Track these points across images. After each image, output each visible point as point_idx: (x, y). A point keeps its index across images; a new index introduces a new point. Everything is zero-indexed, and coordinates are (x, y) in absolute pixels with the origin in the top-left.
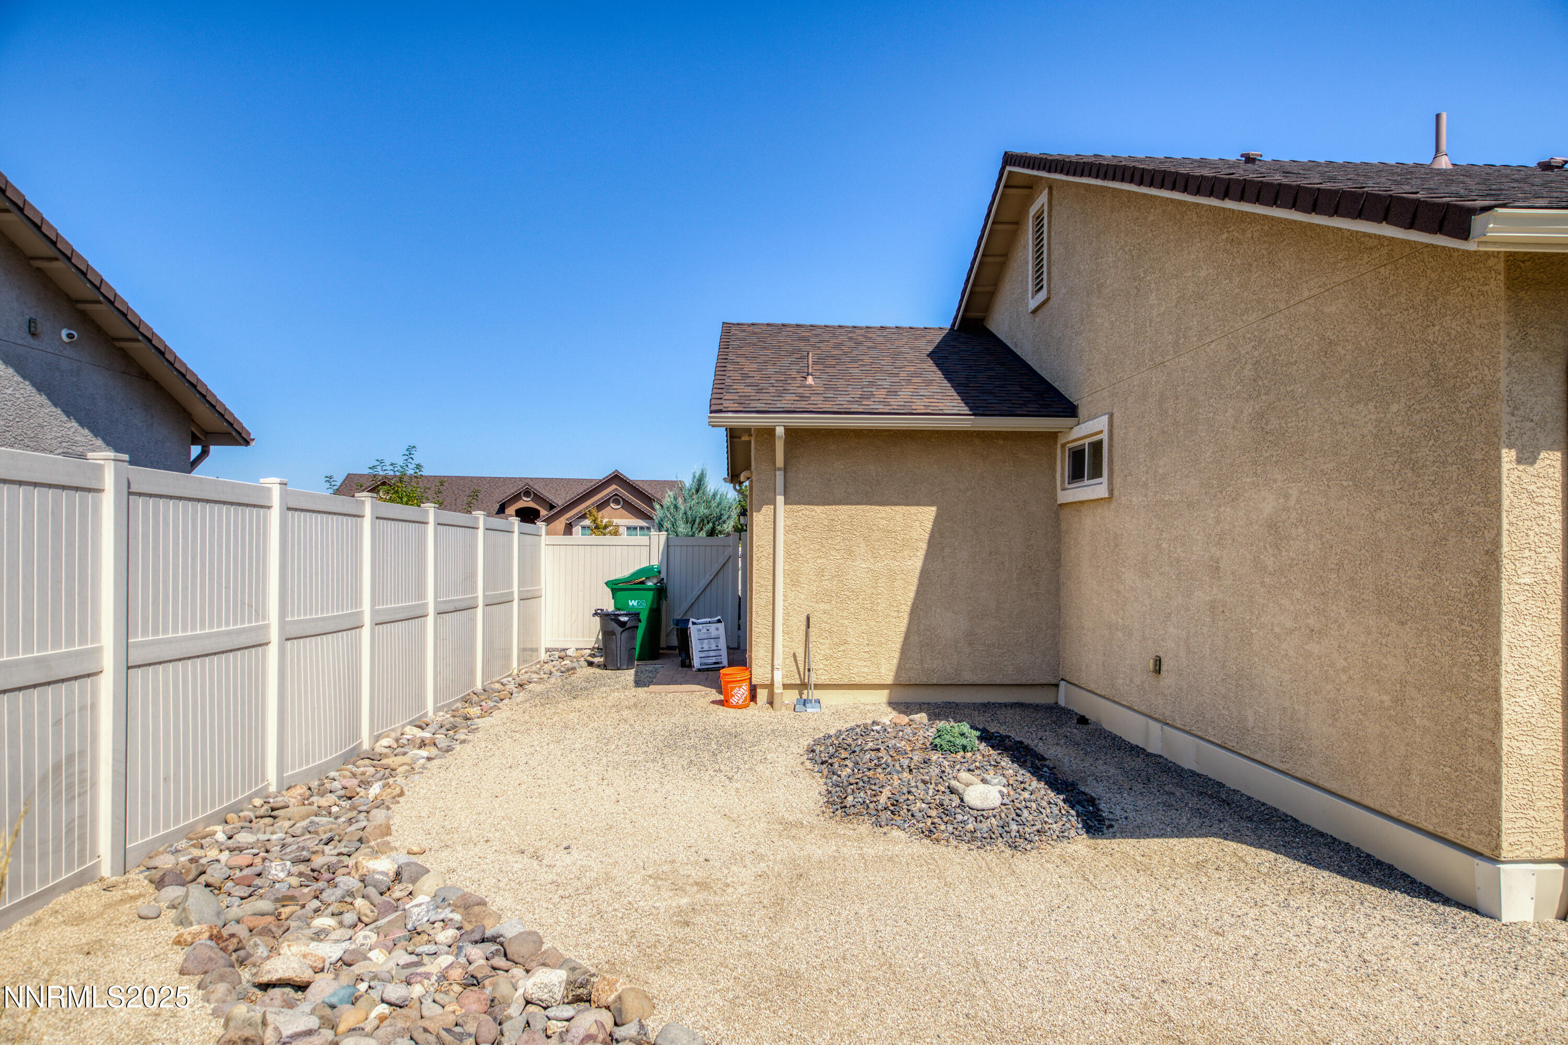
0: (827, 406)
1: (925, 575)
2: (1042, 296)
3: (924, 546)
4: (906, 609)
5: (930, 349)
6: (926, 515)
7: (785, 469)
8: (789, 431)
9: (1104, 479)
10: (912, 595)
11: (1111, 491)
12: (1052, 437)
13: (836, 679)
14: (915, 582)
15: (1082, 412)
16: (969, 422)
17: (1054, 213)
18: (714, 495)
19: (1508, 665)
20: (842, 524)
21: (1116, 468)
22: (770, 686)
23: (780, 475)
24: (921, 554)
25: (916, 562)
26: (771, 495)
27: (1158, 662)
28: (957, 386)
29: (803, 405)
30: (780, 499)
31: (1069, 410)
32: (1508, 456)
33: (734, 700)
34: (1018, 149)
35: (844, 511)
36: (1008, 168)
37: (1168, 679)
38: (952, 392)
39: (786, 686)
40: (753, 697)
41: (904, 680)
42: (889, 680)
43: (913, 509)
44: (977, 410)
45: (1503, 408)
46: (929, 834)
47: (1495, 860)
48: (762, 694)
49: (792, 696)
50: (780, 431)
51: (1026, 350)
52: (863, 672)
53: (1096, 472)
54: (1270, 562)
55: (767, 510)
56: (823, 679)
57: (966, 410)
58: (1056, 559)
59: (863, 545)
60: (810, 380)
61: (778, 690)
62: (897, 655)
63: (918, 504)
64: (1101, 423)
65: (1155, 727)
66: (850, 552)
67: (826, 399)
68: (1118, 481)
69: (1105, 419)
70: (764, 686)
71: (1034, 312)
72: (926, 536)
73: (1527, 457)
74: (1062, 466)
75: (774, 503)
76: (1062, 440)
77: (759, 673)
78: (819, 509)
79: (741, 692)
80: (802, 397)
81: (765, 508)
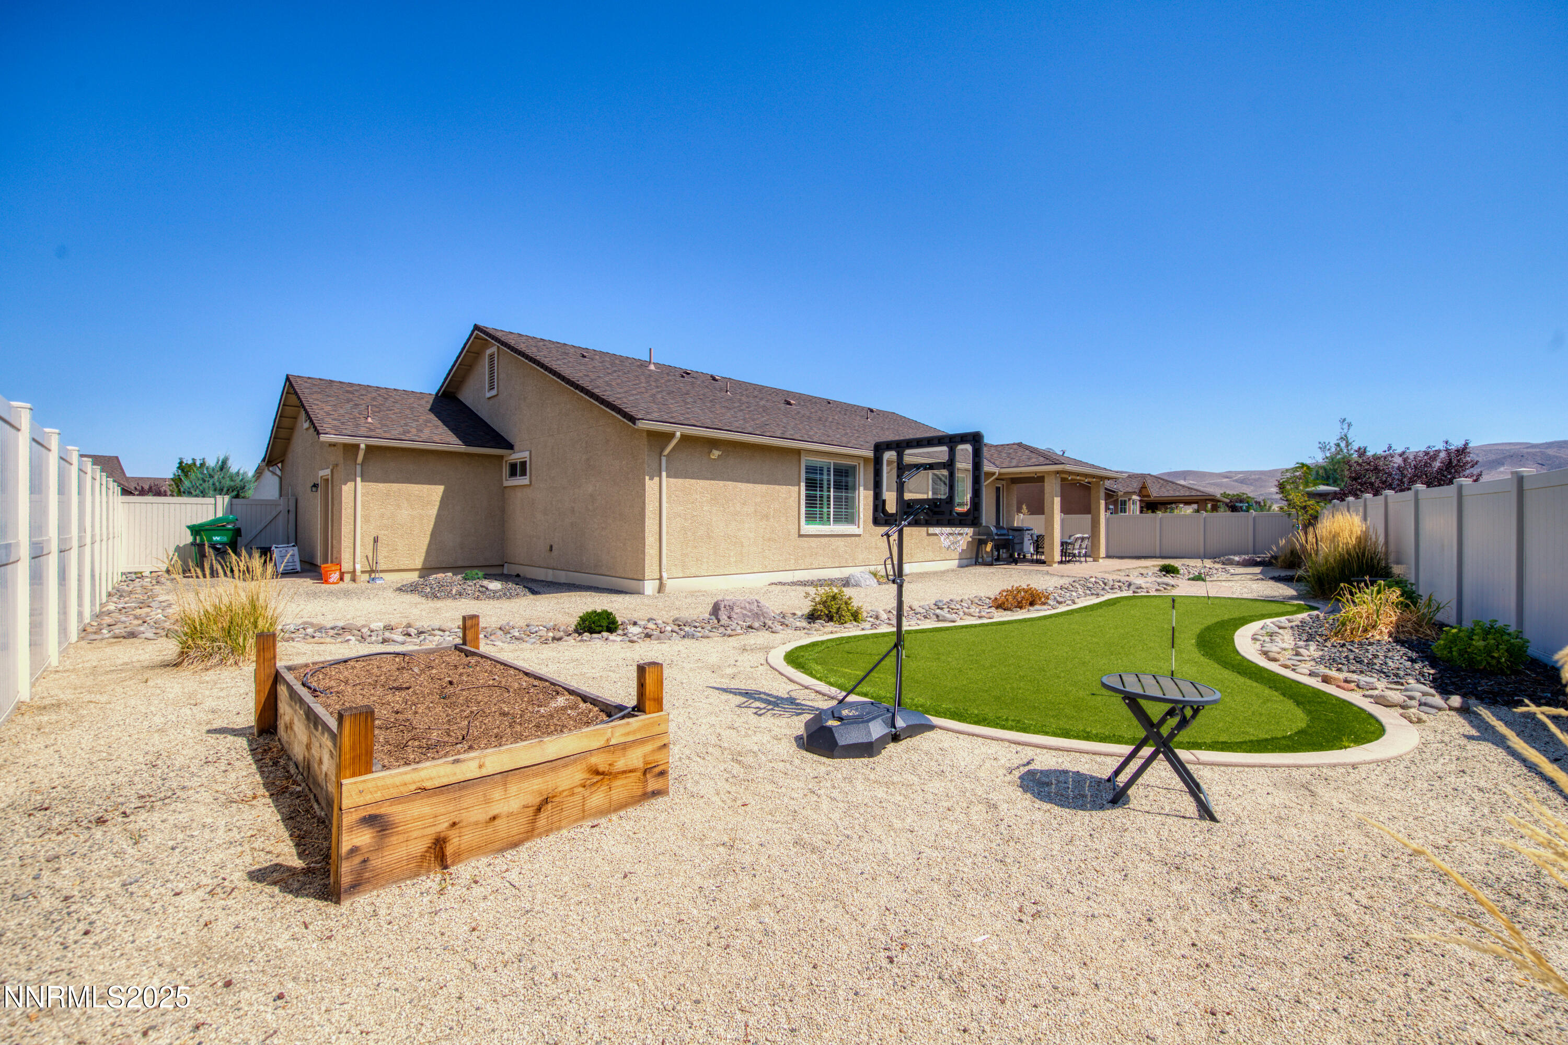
0: (388, 436)
1: (439, 516)
2: (494, 392)
3: (438, 503)
4: (429, 533)
5: (429, 406)
6: (439, 490)
7: (362, 465)
8: (367, 446)
9: (528, 477)
10: (432, 526)
11: (531, 482)
12: (501, 457)
13: (391, 567)
14: (433, 520)
15: (516, 448)
16: (462, 448)
17: (501, 358)
18: (238, 473)
19: (647, 531)
20: (394, 492)
21: (533, 472)
22: (354, 572)
23: (359, 468)
24: (437, 507)
25: (434, 511)
26: (353, 477)
27: (551, 547)
28: (452, 430)
29: (372, 434)
30: (359, 479)
31: (510, 446)
32: (647, 478)
33: (331, 580)
34: (481, 324)
35: (395, 486)
36: (476, 332)
37: (555, 552)
38: (450, 433)
39: (363, 572)
40: (342, 579)
41: (428, 566)
42: (420, 567)
43: (433, 487)
44: (467, 443)
45: (646, 466)
46: (478, 598)
47: (644, 580)
48: (347, 577)
49: (366, 577)
50: (363, 446)
51: (484, 414)
52: (406, 563)
53: (523, 473)
54: (591, 508)
55: (350, 485)
56: (384, 567)
57: (460, 443)
58: (503, 510)
59: (405, 502)
60: (370, 420)
61: (358, 573)
62: (424, 555)
63: (435, 484)
64: (527, 454)
65: (550, 571)
66: (399, 506)
67: (385, 432)
68: (534, 478)
69: (528, 453)
70: (348, 572)
71: (489, 398)
72: (439, 499)
73: (651, 479)
74: (506, 470)
75: (355, 481)
76: (505, 459)
77: (346, 566)
78: (381, 485)
79: (335, 576)
80: (371, 430)
81: (349, 484)
